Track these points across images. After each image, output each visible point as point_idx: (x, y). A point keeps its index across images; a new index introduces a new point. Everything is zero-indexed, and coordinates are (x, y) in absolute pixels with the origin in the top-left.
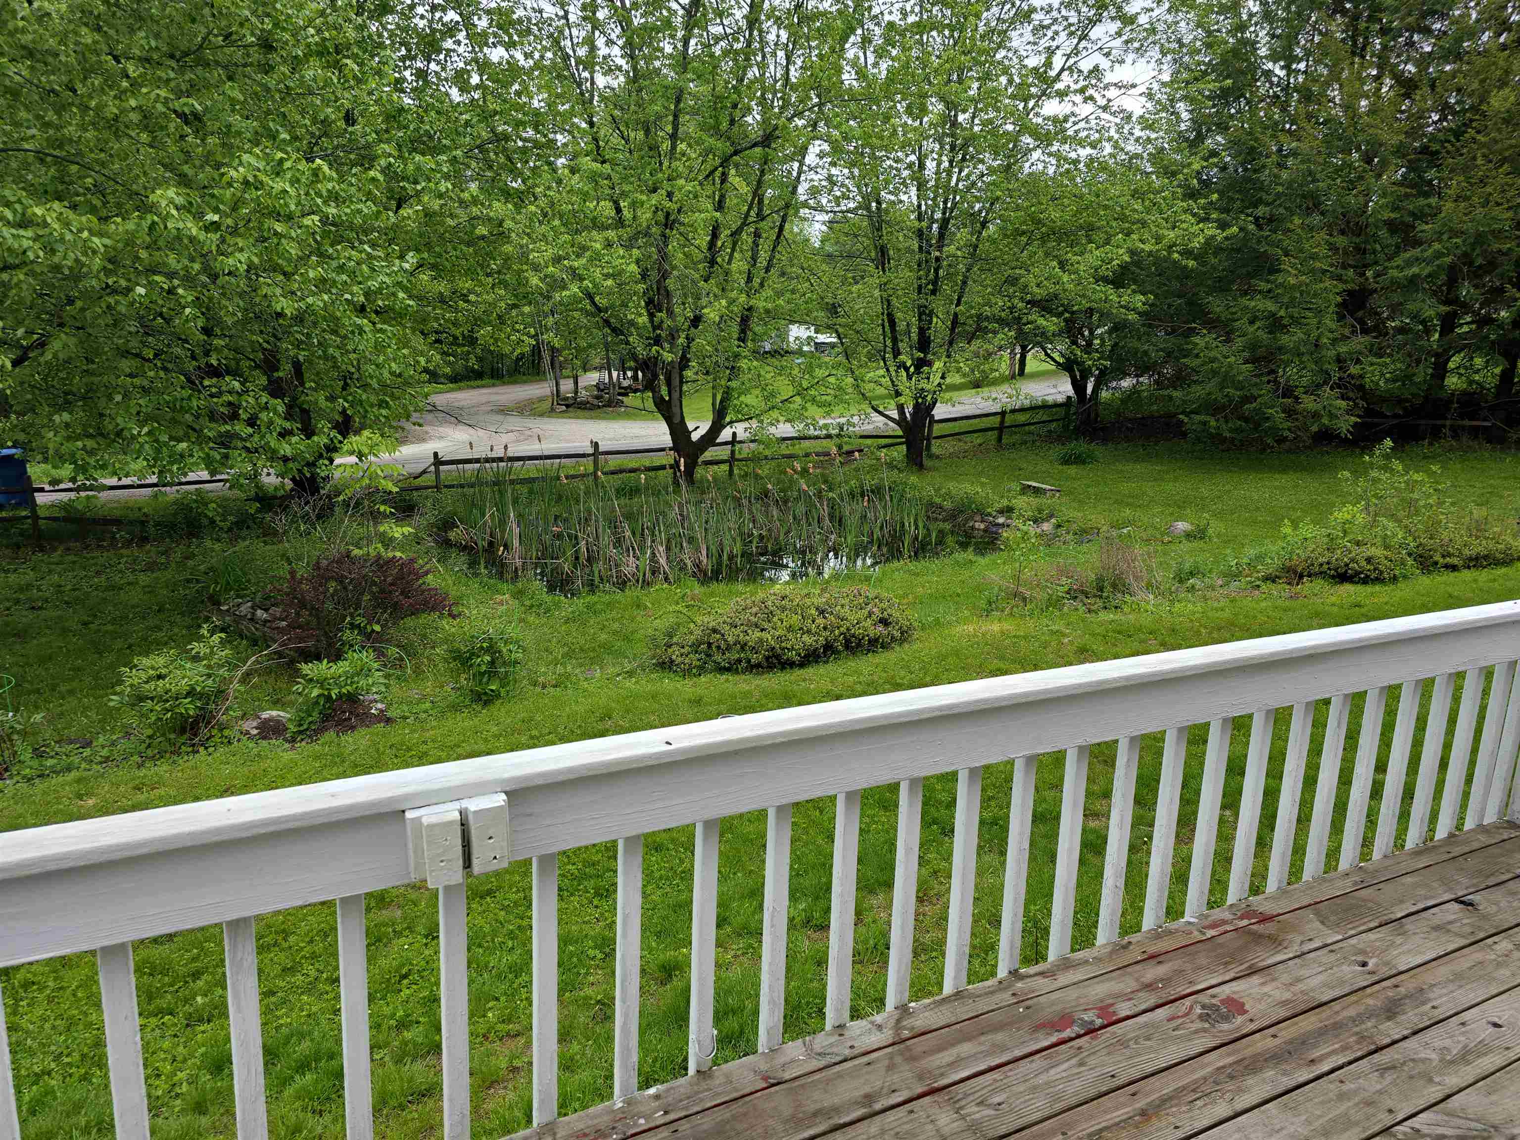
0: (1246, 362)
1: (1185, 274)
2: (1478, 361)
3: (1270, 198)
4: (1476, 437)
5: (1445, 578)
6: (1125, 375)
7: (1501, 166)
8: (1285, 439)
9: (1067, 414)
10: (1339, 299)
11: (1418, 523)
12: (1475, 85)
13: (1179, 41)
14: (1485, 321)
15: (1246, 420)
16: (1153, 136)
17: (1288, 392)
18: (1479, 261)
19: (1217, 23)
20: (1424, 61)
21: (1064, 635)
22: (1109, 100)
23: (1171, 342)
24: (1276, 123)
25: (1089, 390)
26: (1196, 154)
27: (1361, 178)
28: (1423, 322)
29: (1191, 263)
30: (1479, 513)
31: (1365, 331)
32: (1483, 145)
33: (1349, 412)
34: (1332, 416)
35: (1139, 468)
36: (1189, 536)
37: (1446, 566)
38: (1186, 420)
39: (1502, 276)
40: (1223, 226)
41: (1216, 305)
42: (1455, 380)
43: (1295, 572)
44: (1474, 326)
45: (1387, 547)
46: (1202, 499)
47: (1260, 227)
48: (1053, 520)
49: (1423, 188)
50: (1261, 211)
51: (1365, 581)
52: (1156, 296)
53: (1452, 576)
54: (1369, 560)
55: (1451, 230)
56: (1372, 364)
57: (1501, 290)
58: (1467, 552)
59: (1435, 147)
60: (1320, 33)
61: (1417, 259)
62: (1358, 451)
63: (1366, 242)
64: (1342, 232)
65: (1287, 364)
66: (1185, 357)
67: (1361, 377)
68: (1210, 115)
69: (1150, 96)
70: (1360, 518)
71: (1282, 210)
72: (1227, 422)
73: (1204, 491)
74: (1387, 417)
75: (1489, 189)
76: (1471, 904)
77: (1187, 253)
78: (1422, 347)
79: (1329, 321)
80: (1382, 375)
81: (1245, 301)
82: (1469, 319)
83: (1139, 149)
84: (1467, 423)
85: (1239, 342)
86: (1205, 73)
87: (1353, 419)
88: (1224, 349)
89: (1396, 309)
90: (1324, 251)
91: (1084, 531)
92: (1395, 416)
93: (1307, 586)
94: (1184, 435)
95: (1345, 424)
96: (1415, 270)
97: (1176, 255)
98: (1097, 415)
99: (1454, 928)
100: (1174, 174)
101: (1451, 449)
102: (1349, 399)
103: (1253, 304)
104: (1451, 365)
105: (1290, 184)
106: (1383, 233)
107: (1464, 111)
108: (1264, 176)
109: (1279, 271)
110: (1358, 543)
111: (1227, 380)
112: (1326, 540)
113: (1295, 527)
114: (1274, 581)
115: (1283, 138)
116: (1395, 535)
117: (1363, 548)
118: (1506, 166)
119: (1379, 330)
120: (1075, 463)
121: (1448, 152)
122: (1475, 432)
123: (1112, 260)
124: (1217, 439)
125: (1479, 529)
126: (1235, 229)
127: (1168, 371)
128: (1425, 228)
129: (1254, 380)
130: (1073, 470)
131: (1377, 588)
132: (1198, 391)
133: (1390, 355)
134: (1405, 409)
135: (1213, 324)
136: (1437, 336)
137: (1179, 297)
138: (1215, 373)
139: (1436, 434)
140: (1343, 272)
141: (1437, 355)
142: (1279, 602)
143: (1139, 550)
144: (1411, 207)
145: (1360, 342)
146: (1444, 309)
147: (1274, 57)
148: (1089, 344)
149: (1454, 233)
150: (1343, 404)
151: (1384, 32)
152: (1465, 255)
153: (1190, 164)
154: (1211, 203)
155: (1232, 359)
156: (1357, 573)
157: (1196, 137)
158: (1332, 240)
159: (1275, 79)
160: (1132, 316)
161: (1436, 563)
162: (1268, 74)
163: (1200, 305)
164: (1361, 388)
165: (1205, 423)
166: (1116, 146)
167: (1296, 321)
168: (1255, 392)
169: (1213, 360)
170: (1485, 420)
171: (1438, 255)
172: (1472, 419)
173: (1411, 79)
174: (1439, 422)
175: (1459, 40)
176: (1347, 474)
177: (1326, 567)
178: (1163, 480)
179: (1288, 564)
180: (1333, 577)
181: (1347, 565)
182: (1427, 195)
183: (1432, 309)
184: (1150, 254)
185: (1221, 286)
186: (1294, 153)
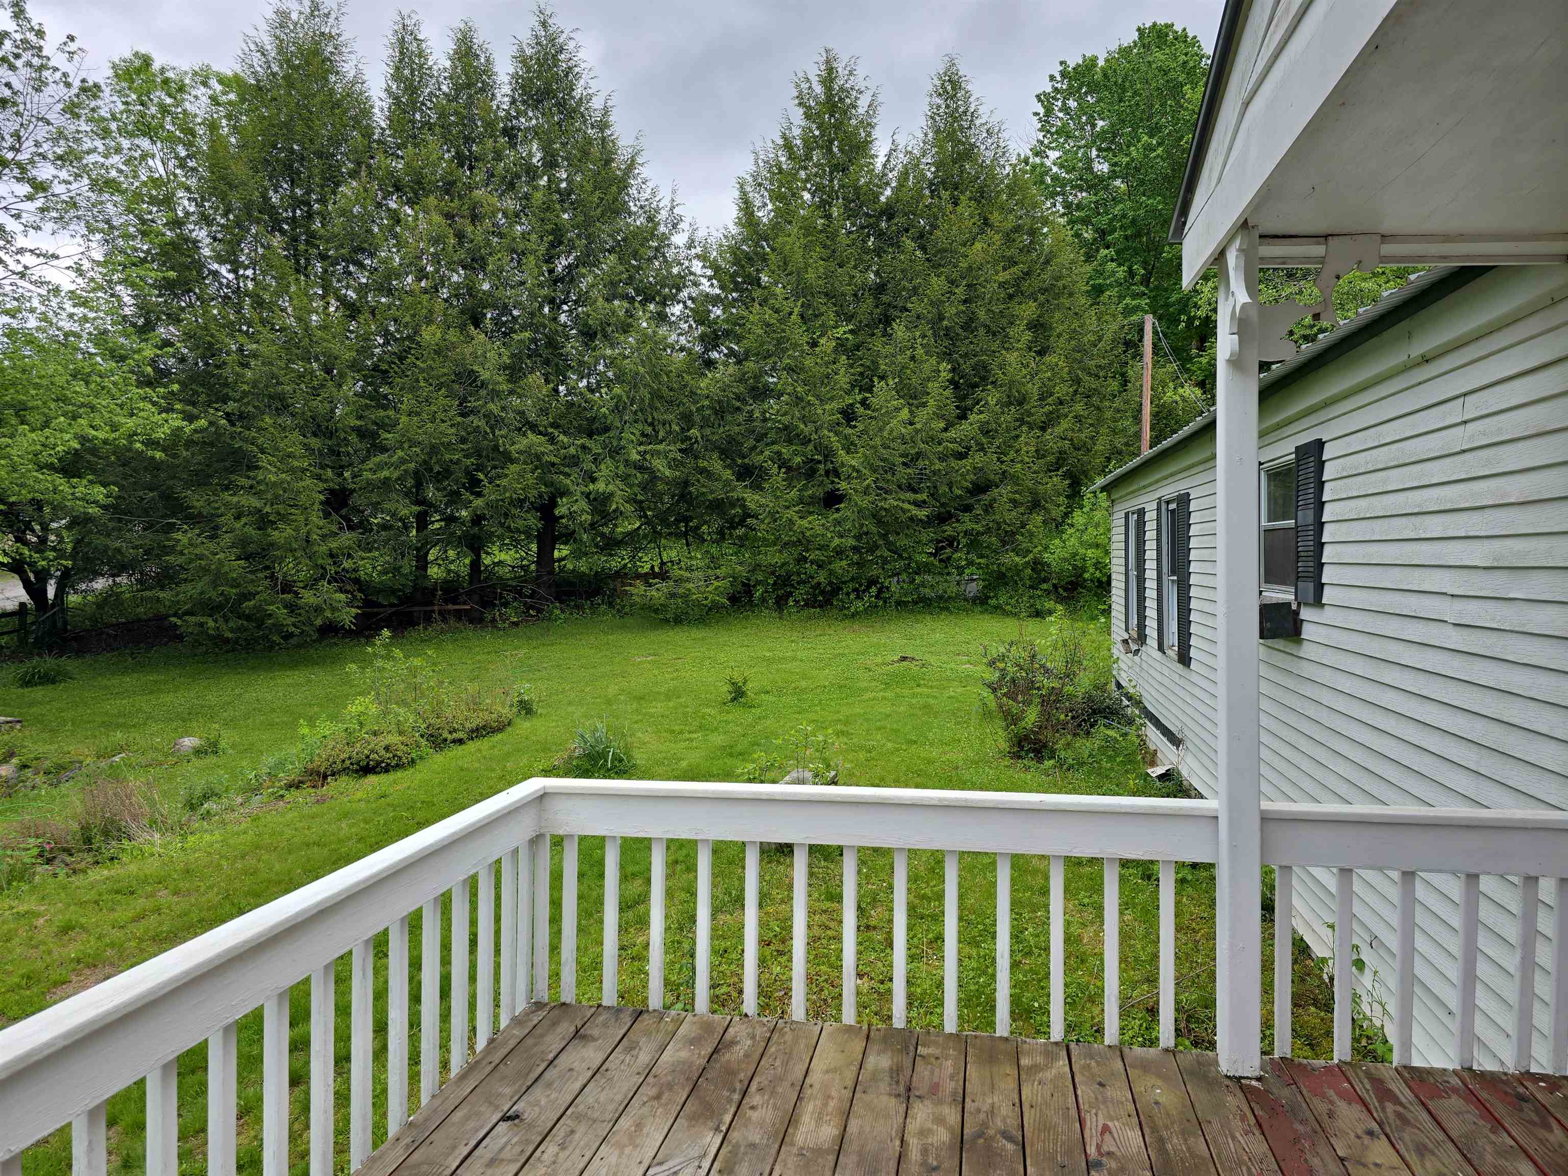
0: (239, 558)
1: (154, 466)
2: (451, 553)
3: (237, 396)
4: (460, 619)
5: (455, 752)
6: (98, 574)
7: (440, 389)
8: (292, 635)
9: (23, 626)
10: (322, 497)
11: (424, 705)
12: (407, 319)
13: (108, 222)
14: (450, 520)
15: (248, 618)
16: (92, 315)
17: (287, 587)
18: (437, 468)
19: (150, 213)
20: (362, 290)
21: (38, 915)
22: (26, 268)
23: (150, 538)
24: (232, 323)
25: (51, 592)
26: (146, 340)
27: (322, 386)
28: (401, 519)
29: (158, 455)
30: (473, 688)
31: (351, 528)
32: (422, 371)
33: (350, 604)
34: (334, 609)
35: (129, 680)
36: (198, 752)
37: (454, 741)
38: (179, 622)
39: (456, 482)
40: (190, 418)
41: (197, 500)
42: (436, 569)
43: (318, 773)
44: (443, 523)
45: (401, 733)
46: (210, 707)
47: (233, 424)
48: (15, 761)
49: (381, 402)
50: (231, 406)
51: (386, 770)
52: (122, 488)
53: (458, 750)
54: (387, 748)
55: (409, 440)
56: (363, 559)
57: (457, 494)
58: (468, 725)
59: (384, 367)
60: (262, 246)
61: (386, 464)
62: (363, 640)
63: (339, 445)
64: (315, 435)
65: (282, 559)
66: (167, 554)
67: (355, 570)
68: (159, 304)
69: (80, 272)
70: (374, 709)
71: (251, 408)
72: (227, 621)
73: (212, 698)
74: (385, 606)
75: (434, 408)
76: (517, 1117)
77: (151, 443)
78: (404, 541)
79: (316, 518)
80: (374, 568)
81: (226, 496)
82: (438, 518)
83: (76, 328)
84: (450, 607)
85: (227, 539)
86: (144, 261)
87: (354, 611)
88: (212, 546)
89: (376, 507)
90: (299, 451)
91: (61, 768)
92: (392, 605)
93: (333, 786)
94: (180, 638)
95: (348, 616)
96: (385, 473)
97: (138, 445)
98: (65, 623)
99: (506, 1154)
100: (123, 358)
101: (442, 632)
102: (347, 592)
103: (235, 499)
104: (431, 557)
105: (255, 384)
106: (353, 438)
107: (403, 339)
108: (227, 372)
109: (258, 468)
110: (375, 734)
111: (218, 578)
112: (344, 735)
113: (312, 726)
114: (298, 787)
115: (242, 339)
116: (406, 721)
117: (380, 738)
118: (443, 390)
119: (364, 526)
120: (41, 684)
121: (396, 373)
122: (458, 615)
123: (55, 445)
124: (219, 641)
125: (475, 704)
126: (203, 423)
127: (152, 569)
128: (388, 437)
129: (250, 576)
130: (38, 693)
131: (399, 774)
132: (190, 591)
133: (377, 549)
134: (399, 598)
135: (194, 519)
136: (414, 532)
137: (151, 490)
138: (206, 570)
139: (428, 619)
140: (321, 472)
141: (418, 549)
142: (306, 810)
143: (135, 782)
144: (373, 416)
145: (347, 538)
146: (416, 509)
147: (221, 260)
148: (43, 540)
149: (413, 443)
150: (342, 597)
151: (323, 257)
152: (425, 462)
153: (139, 351)
154: (172, 393)
155: (221, 556)
156: (378, 763)
157: (145, 325)
158: (306, 441)
159: (225, 281)
160: (93, 510)
161: (446, 740)
162: (216, 274)
163: (177, 499)
164: (357, 581)
165: (201, 625)
166: (44, 318)
167: (283, 517)
168: (251, 588)
169: (200, 557)
170: (465, 604)
171: (403, 461)
172: (454, 604)
173: (353, 304)
174: (429, 608)
175: (388, 278)
176: (354, 666)
177: (348, 762)
178: (160, 691)
179: (310, 766)
180: (357, 771)
181: (368, 757)
182: (385, 408)
183: (407, 510)
184: (105, 442)
185: (200, 479)
186: (255, 355)
